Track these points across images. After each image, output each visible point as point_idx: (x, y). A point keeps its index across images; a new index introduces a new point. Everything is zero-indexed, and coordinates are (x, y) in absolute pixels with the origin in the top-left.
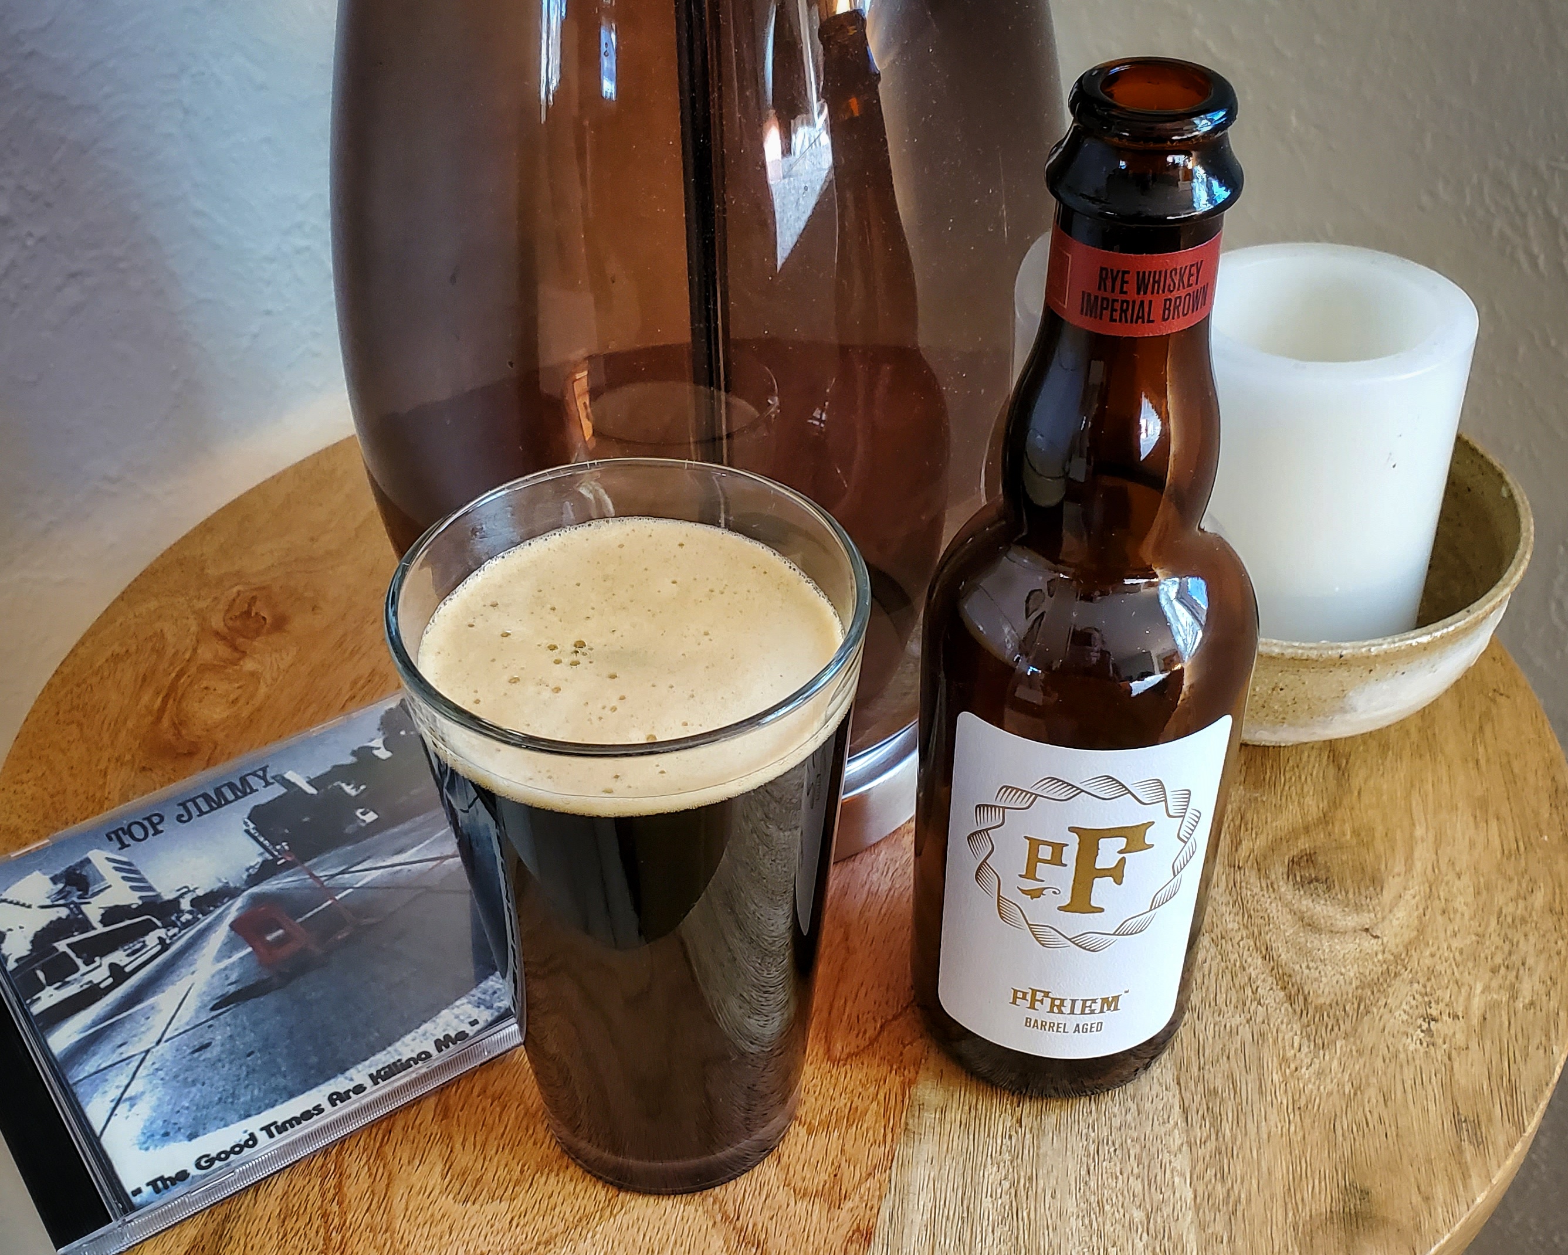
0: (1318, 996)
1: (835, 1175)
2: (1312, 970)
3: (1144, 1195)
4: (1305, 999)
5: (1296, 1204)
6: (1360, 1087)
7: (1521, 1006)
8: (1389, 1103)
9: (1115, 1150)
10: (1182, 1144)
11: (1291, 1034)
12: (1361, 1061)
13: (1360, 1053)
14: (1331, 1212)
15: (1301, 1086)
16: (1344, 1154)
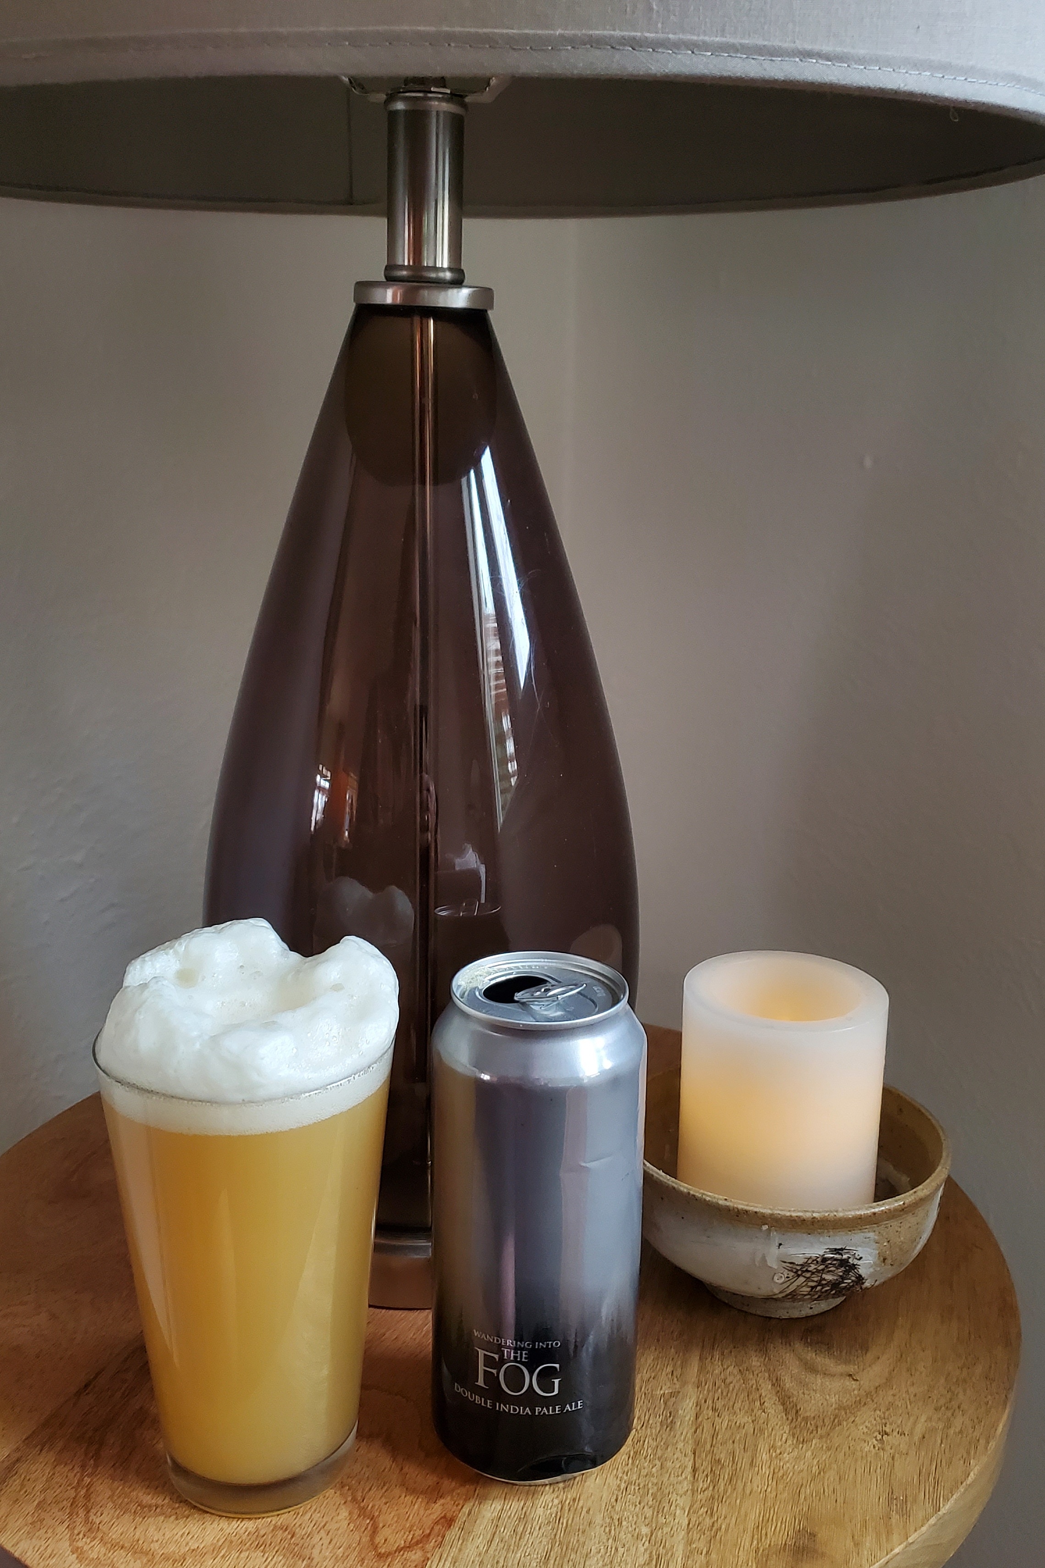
0: (806, 1412)
1: (438, 1483)
2: (806, 1395)
3: (652, 1518)
4: (797, 1412)
5: (761, 1537)
6: (824, 1470)
7: (952, 1432)
8: (842, 1482)
9: (639, 1489)
10: (687, 1490)
11: (782, 1432)
12: (829, 1453)
13: (829, 1449)
14: (785, 1544)
15: (782, 1464)
16: (803, 1509)
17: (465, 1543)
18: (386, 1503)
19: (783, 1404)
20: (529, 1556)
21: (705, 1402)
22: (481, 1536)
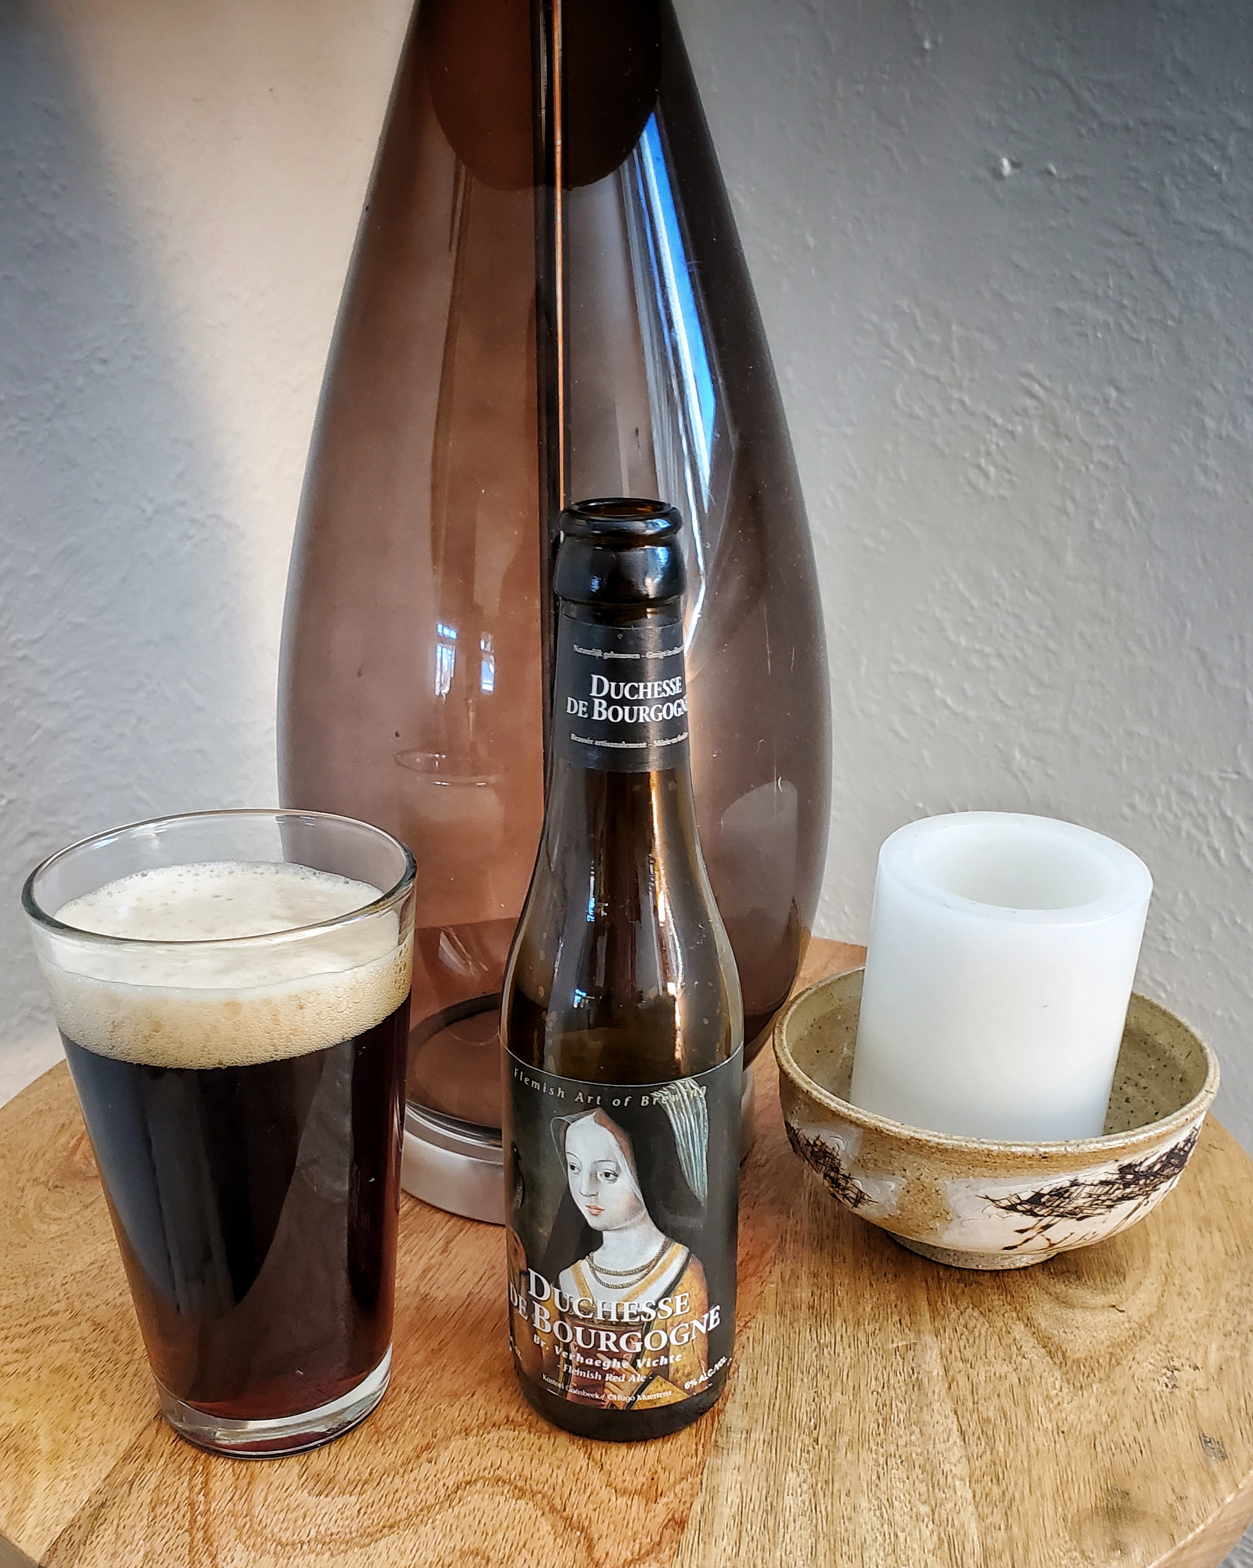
0: (1075, 1353)
1: (653, 1479)
2: (1069, 1335)
3: (929, 1495)
4: (1064, 1354)
5: (1065, 1501)
6: (1115, 1418)
8: (1142, 1429)
9: (902, 1462)
10: (961, 1457)
11: (1052, 1379)
12: (1115, 1398)
13: (1114, 1393)
14: (1096, 1507)
15: (1064, 1416)
16: (1104, 1465)
17: (707, 1546)
18: (595, 1510)
19: (1044, 1347)
20: (791, 1555)
21: (951, 1352)
22: (726, 1537)
